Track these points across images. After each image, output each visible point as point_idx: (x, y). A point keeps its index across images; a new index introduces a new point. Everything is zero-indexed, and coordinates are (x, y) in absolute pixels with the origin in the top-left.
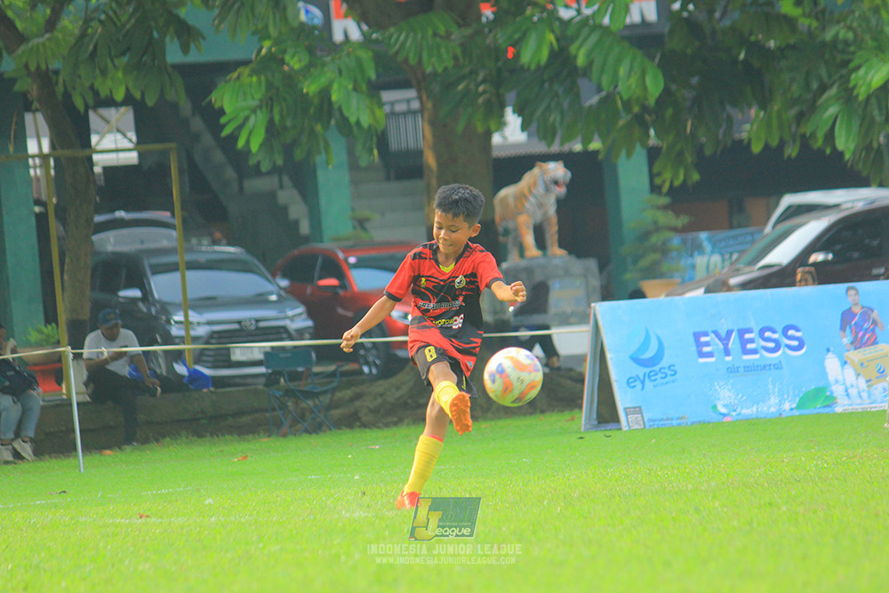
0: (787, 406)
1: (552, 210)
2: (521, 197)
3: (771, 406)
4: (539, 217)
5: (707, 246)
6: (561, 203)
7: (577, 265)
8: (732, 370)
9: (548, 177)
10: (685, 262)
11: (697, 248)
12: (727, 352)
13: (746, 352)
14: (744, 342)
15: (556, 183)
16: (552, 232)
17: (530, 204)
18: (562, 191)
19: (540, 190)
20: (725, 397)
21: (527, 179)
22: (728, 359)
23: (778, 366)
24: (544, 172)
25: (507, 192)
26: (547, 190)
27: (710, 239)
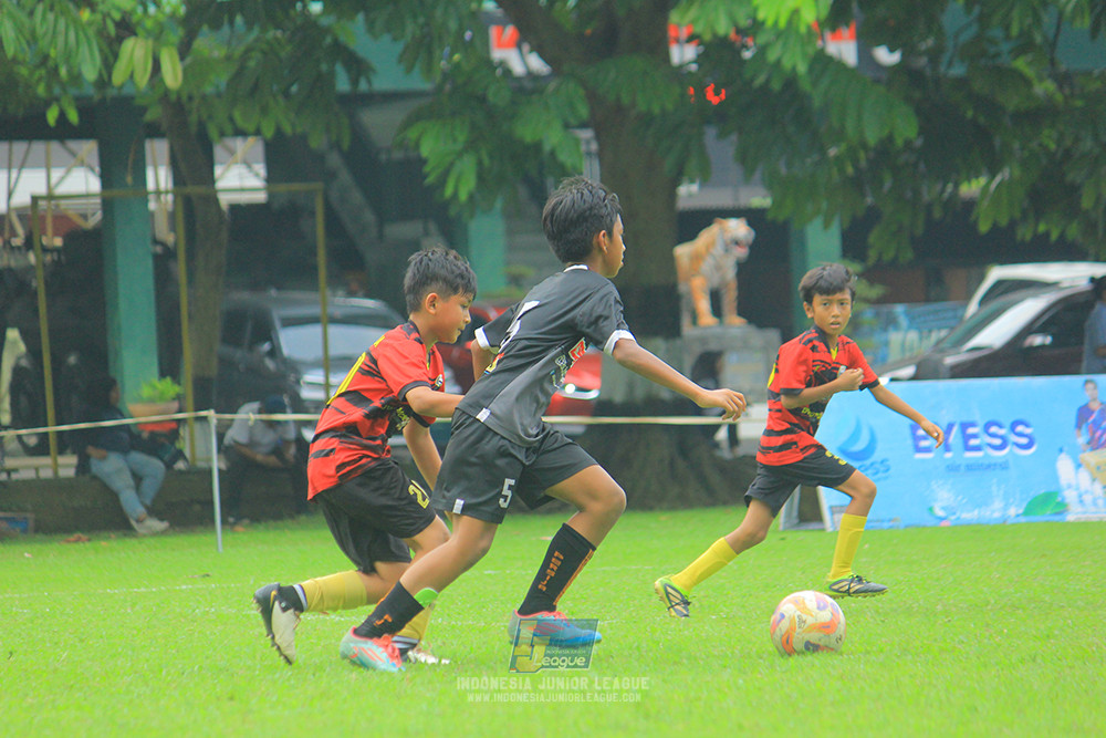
0: (1012, 511)
1: (730, 274)
2: (697, 258)
3: (994, 511)
4: (715, 282)
5: (903, 321)
6: (742, 267)
7: (758, 337)
8: (952, 468)
9: (729, 236)
10: (877, 338)
11: (891, 322)
12: (947, 449)
13: (969, 448)
14: (967, 438)
15: (737, 243)
16: (730, 299)
17: (707, 266)
18: (742, 253)
19: (718, 250)
20: (943, 498)
21: (705, 237)
22: (949, 455)
23: (1004, 466)
24: (723, 231)
25: (683, 251)
26: (727, 250)
27: (907, 314)
